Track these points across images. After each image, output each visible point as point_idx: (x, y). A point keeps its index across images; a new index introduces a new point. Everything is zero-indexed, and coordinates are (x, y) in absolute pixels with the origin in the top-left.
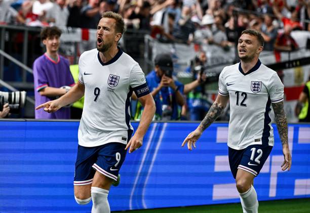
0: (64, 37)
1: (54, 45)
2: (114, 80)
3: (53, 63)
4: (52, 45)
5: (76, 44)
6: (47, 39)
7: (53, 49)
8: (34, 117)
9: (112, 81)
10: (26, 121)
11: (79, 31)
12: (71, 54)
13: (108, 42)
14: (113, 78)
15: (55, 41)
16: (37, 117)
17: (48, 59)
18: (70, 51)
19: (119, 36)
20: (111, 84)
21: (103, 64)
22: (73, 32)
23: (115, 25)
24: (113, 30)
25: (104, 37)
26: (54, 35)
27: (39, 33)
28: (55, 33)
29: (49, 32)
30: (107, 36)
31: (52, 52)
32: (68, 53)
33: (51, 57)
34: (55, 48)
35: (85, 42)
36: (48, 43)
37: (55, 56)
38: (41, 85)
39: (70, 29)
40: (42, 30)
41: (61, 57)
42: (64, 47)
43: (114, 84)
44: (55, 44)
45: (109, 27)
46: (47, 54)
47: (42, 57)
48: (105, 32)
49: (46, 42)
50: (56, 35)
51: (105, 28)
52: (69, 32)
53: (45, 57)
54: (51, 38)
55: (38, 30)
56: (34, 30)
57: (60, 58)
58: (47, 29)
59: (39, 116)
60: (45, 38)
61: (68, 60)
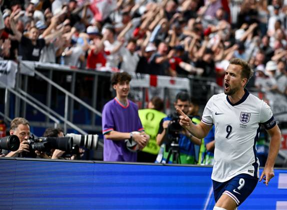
0: (134, 83)
1: (124, 90)
2: (245, 117)
3: (122, 107)
4: (123, 90)
5: (144, 90)
6: (118, 84)
7: (124, 94)
8: (102, 160)
9: (244, 118)
10: (94, 163)
11: (147, 77)
12: (139, 99)
13: (234, 87)
14: (244, 115)
15: (125, 86)
16: (105, 160)
17: (118, 103)
18: (138, 96)
19: (245, 81)
20: (243, 121)
21: (233, 105)
22: (142, 78)
23: (241, 71)
24: (240, 76)
25: (230, 82)
26: (125, 80)
27: (109, 78)
28: (126, 78)
29: (120, 77)
30: (233, 82)
31: (122, 97)
32: (136, 98)
33: (121, 101)
34: (125, 93)
35: (153, 88)
36: (118, 88)
37: (125, 101)
38: (106, 129)
39: (139, 75)
40: (112, 76)
41: (131, 102)
42: (133, 92)
43: (246, 121)
44: (126, 89)
45: (235, 73)
46: (117, 98)
47: (112, 102)
48: (232, 78)
49: (117, 87)
50: (127, 81)
51: (231, 74)
52: (137, 78)
53: (115, 101)
54: (122, 84)
55: (108, 75)
56: (103, 75)
57: (129, 103)
58: (118, 75)
59: (107, 159)
60: (115, 83)
61: (137, 104)
